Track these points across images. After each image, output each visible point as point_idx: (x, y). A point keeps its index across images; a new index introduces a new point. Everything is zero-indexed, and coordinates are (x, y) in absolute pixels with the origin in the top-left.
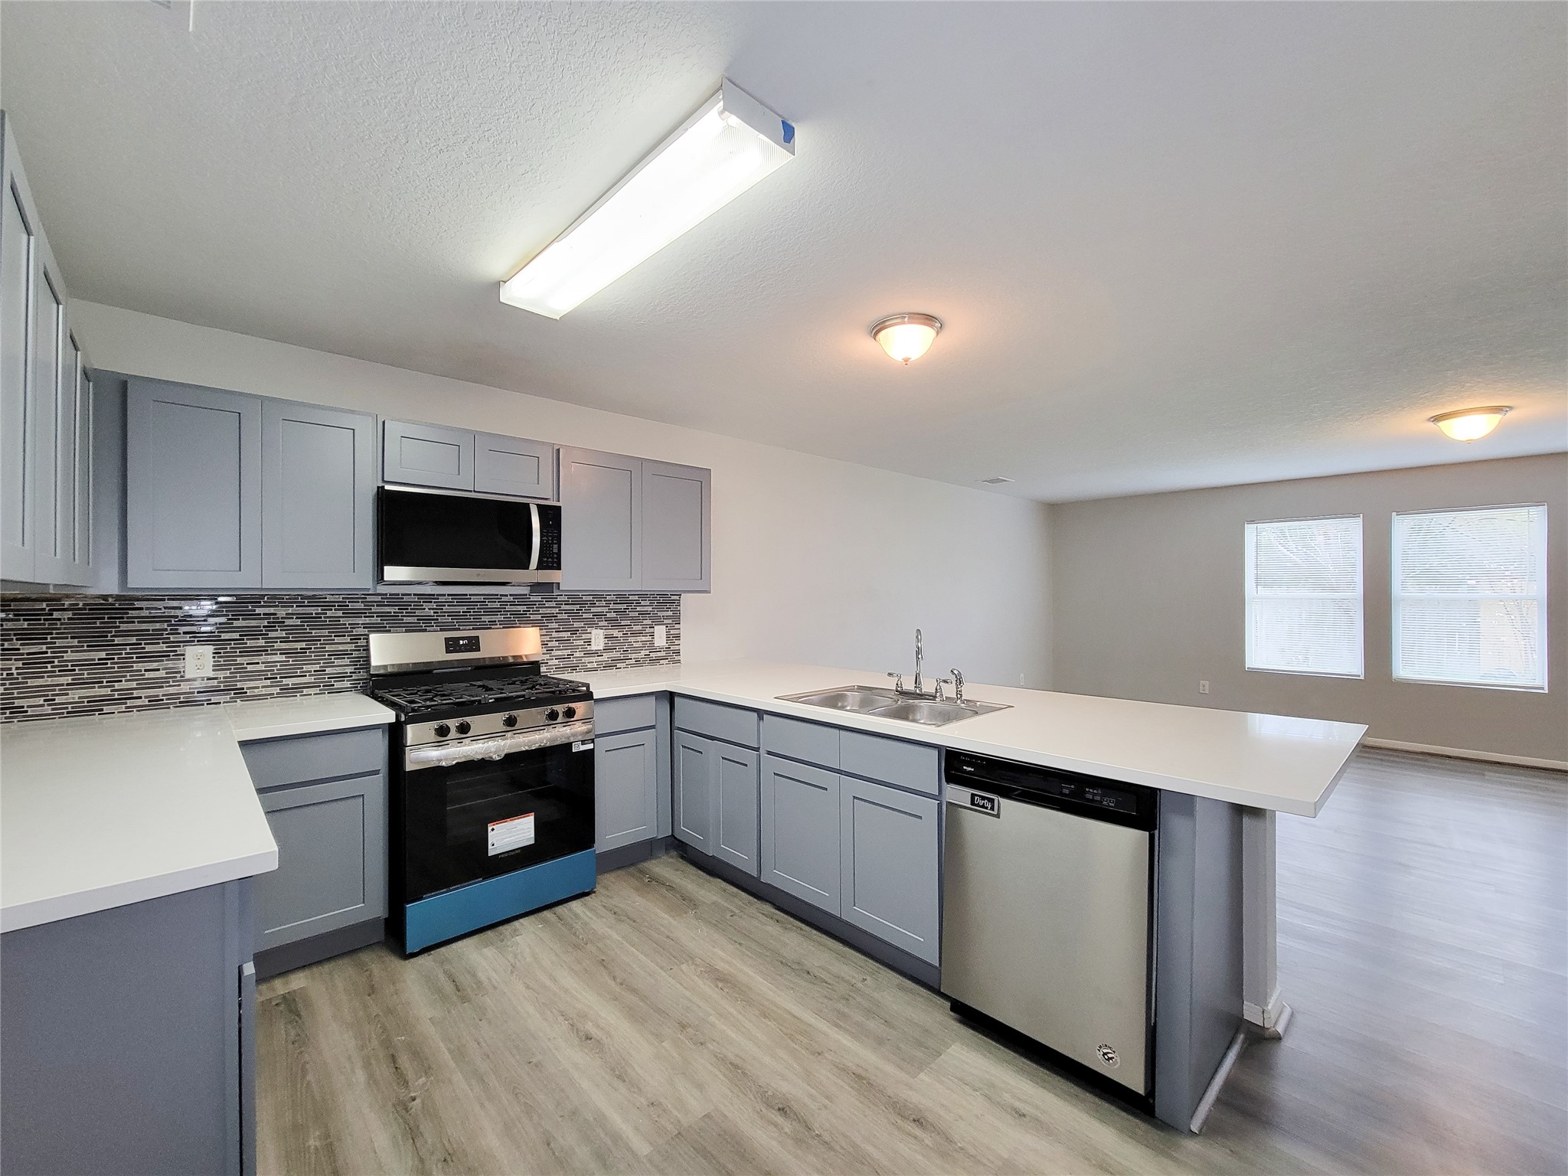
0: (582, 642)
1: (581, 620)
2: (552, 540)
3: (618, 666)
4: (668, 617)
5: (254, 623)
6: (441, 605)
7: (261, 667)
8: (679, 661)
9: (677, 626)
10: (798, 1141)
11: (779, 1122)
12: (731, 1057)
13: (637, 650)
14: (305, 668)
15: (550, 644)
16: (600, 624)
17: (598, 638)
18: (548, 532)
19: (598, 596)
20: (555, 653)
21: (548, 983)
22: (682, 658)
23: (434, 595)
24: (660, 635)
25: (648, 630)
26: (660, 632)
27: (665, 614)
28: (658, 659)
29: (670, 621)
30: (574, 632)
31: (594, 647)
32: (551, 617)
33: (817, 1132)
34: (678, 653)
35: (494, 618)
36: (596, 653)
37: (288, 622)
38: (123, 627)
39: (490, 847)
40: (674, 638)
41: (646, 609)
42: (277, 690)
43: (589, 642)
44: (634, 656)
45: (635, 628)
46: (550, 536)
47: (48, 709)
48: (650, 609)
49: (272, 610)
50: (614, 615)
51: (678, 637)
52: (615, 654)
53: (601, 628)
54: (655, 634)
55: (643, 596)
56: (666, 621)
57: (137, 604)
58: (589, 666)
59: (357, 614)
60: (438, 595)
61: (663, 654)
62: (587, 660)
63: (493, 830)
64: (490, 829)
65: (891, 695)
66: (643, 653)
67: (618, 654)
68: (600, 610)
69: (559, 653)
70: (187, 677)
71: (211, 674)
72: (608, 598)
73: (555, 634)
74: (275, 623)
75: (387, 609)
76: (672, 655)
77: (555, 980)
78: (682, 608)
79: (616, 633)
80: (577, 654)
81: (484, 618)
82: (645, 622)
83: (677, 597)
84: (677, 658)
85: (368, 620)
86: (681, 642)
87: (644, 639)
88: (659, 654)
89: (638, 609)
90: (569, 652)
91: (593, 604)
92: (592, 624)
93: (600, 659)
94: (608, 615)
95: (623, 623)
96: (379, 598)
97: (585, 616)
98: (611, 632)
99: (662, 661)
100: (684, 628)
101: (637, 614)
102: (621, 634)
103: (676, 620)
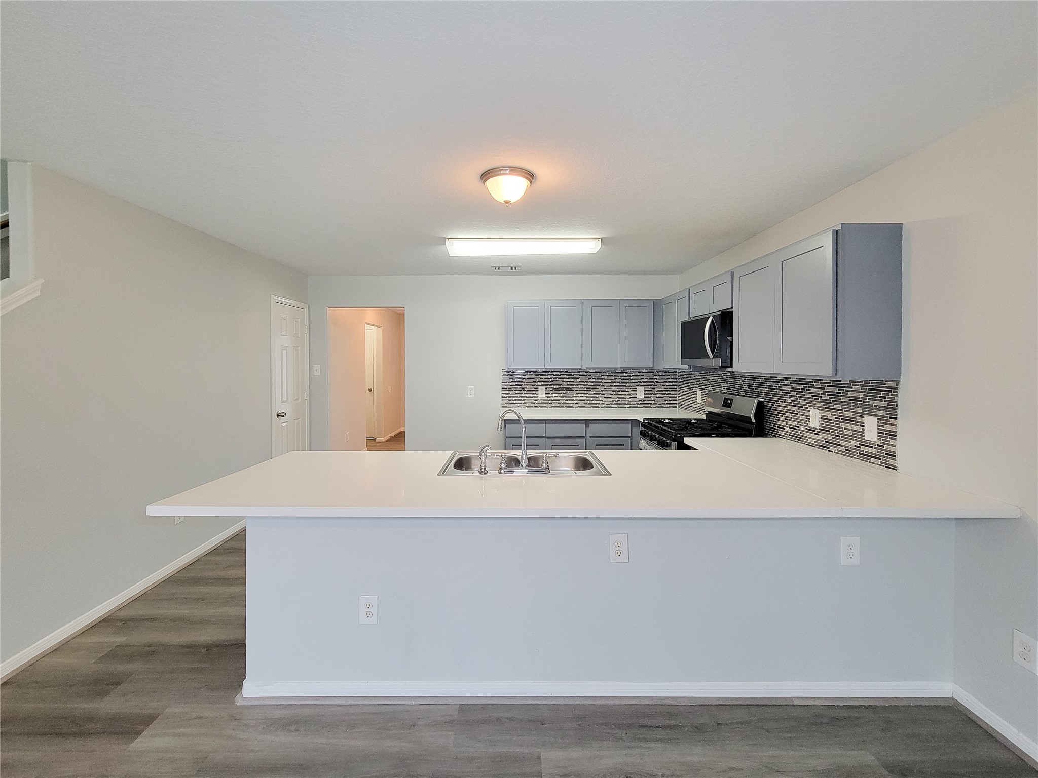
1: (804, 398)
3: (830, 449)
4: (882, 408)
9: (892, 421)
13: (848, 438)
16: (817, 404)
17: (816, 417)
24: (871, 428)
25: (858, 419)
26: (871, 424)
27: (878, 403)
28: (869, 456)
29: (884, 413)
30: (800, 408)
31: (812, 425)
32: (787, 393)
34: (892, 454)
36: (814, 430)
40: (888, 435)
41: (857, 395)
43: (806, 419)
44: (844, 443)
45: (846, 414)
48: (861, 395)
50: (827, 397)
51: (893, 435)
52: (827, 436)
53: (818, 408)
54: (866, 425)
56: (879, 413)
61: (875, 451)
62: (807, 435)
66: (853, 443)
67: (831, 437)
68: (817, 392)
71: (701, 402)
73: (789, 408)
76: (885, 456)
78: (901, 399)
79: (829, 415)
82: (856, 410)
83: (894, 385)
84: (891, 461)
87: (854, 428)
88: (870, 450)
89: (849, 394)
90: (797, 424)
91: (812, 385)
92: (811, 403)
93: (816, 437)
94: (824, 397)
95: (836, 407)
97: (807, 395)
98: (826, 414)
99: (873, 460)
100: (902, 426)
101: (847, 400)
102: (833, 418)
103: (892, 412)
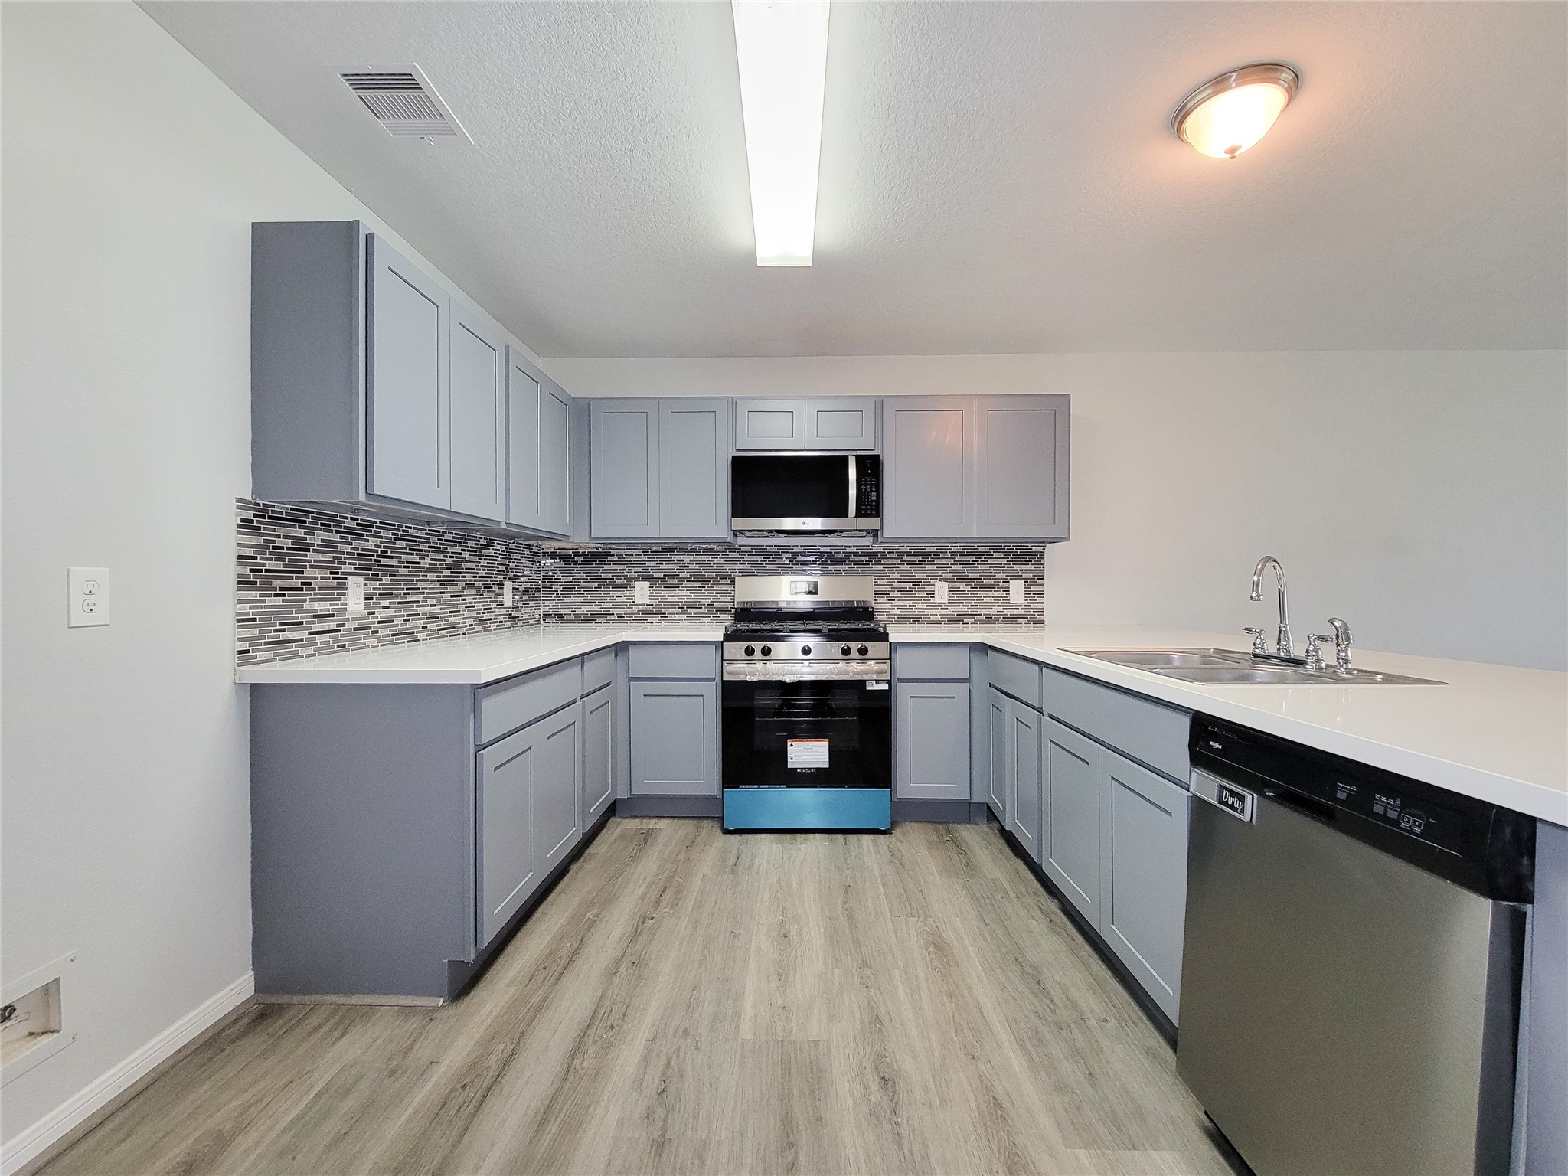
0: (925, 594)
1: (925, 571)
2: (871, 488)
3: (966, 621)
4: (1028, 571)
5: (671, 566)
6: (795, 554)
7: (675, 599)
8: (1042, 622)
9: (1039, 582)
10: (873, 1114)
11: (872, 1087)
12: (883, 1010)
13: (990, 606)
14: (702, 602)
15: (891, 594)
16: (946, 576)
17: (942, 591)
18: (866, 481)
19: (943, 548)
20: (896, 603)
21: (795, 886)
22: (1046, 617)
23: (789, 546)
24: (1017, 591)
25: (1001, 585)
26: (1017, 588)
27: (1023, 567)
28: (1014, 618)
29: (1031, 576)
30: (916, 583)
31: (937, 600)
32: (891, 568)
33: (899, 1120)
34: (1041, 612)
35: (838, 567)
36: (940, 606)
37: (691, 567)
38: (606, 567)
39: (789, 760)
40: (1035, 594)
41: (1001, 561)
42: (684, 617)
43: (932, 594)
44: (984, 611)
45: (985, 582)
46: (869, 485)
47: (573, 617)
48: (1006, 561)
49: (682, 557)
50: (961, 567)
51: (1041, 594)
52: (960, 608)
53: (946, 580)
54: (1010, 590)
55: (996, 547)
56: (1025, 576)
57: (613, 552)
58: (932, 618)
59: (734, 561)
60: (792, 546)
61: (1021, 612)
62: (930, 612)
63: (792, 745)
64: (789, 744)
65: (1248, 657)
66: (995, 609)
67: (966, 609)
68: (944, 561)
69: (901, 603)
70: (636, 603)
71: (648, 602)
72: (954, 549)
73: (896, 585)
74: (684, 567)
75: (755, 558)
76: (1033, 614)
77: (800, 885)
78: (1046, 561)
79: (962, 586)
80: (919, 606)
81: (830, 567)
82: (998, 576)
83: (1040, 549)
84: (1039, 618)
85: (742, 567)
86: (1044, 600)
87: (996, 594)
88: (1015, 612)
89: (989, 561)
90: (911, 603)
91: (936, 555)
92: (935, 576)
93: (944, 612)
94: (954, 567)
95: (972, 576)
96: (749, 549)
97: (927, 567)
98: (957, 585)
99: (1019, 621)
100: (1049, 584)
101: (988, 567)
102: (969, 588)
103: (1040, 573)
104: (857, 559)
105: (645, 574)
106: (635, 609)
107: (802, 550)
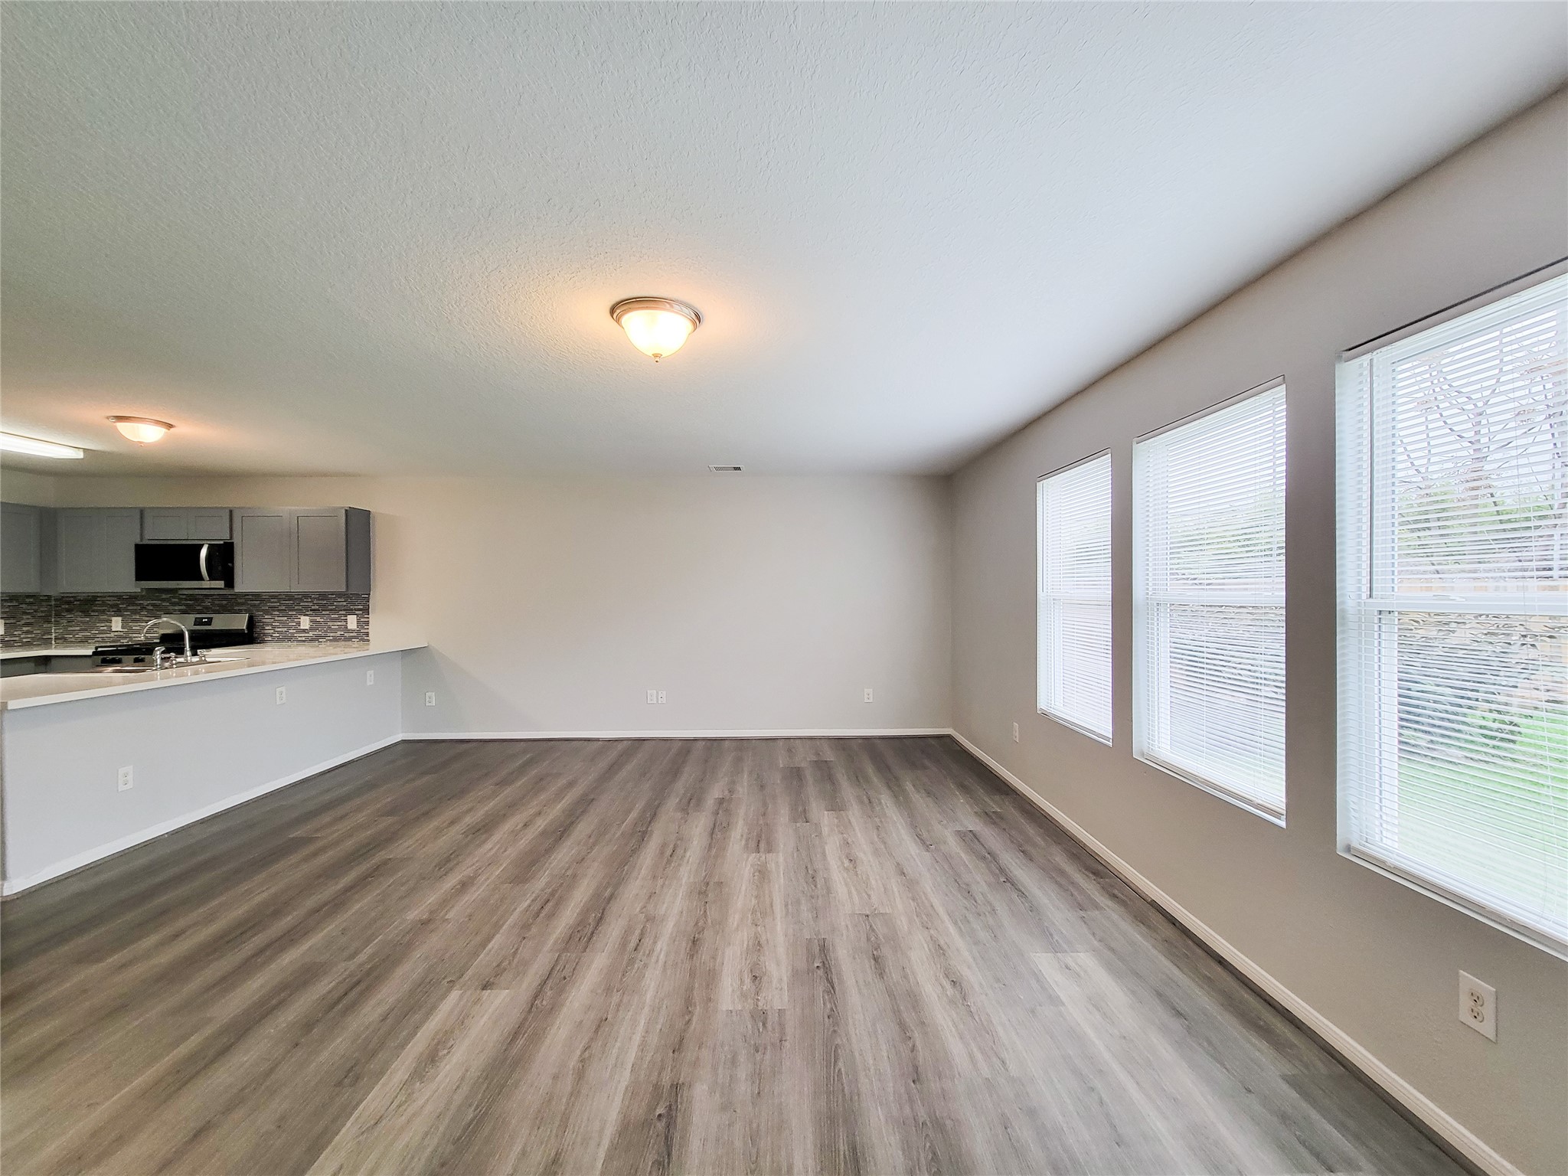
0: (294, 624)
1: (293, 610)
3: (320, 640)
4: (359, 610)
5: (136, 608)
7: (138, 628)
8: (368, 641)
9: (365, 616)
13: (336, 630)
15: (273, 624)
16: (307, 613)
17: (305, 622)
19: (304, 596)
20: (275, 630)
22: (371, 637)
25: (343, 618)
26: (352, 622)
27: (356, 607)
28: (350, 639)
29: (361, 612)
30: (288, 617)
31: (302, 627)
32: (271, 608)
34: (367, 634)
36: (304, 631)
38: (94, 608)
40: (364, 624)
41: (341, 603)
43: (299, 624)
44: (332, 634)
45: (332, 616)
47: (73, 640)
48: (345, 604)
49: (141, 602)
50: (319, 608)
51: (367, 623)
52: (317, 633)
53: (307, 615)
54: (348, 621)
55: (336, 595)
56: (357, 612)
57: (98, 599)
58: (299, 639)
59: (174, 604)
61: (354, 634)
62: (299, 635)
66: (339, 633)
67: (320, 633)
68: (306, 604)
69: (279, 630)
70: (114, 630)
71: (121, 630)
72: (312, 596)
73: (276, 619)
74: (144, 608)
75: (189, 602)
76: (362, 636)
78: (370, 604)
79: (318, 619)
80: (291, 631)
82: (341, 612)
83: (367, 596)
84: (366, 638)
86: (369, 627)
87: (339, 623)
88: (351, 634)
89: (335, 603)
90: (286, 629)
91: (302, 600)
92: (301, 613)
93: (307, 635)
94: (313, 607)
95: (325, 613)
96: (184, 597)
97: (296, 608)
98: (315, 618)
99: (353, 640)
100: (373, 618)
101: (334, 607)
102: (322, 620)
103: (366, 610)
104: (253, 602)
105: (118, 612)
106: (112, 635)
107: (218, 597)
